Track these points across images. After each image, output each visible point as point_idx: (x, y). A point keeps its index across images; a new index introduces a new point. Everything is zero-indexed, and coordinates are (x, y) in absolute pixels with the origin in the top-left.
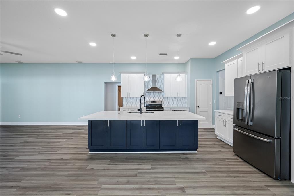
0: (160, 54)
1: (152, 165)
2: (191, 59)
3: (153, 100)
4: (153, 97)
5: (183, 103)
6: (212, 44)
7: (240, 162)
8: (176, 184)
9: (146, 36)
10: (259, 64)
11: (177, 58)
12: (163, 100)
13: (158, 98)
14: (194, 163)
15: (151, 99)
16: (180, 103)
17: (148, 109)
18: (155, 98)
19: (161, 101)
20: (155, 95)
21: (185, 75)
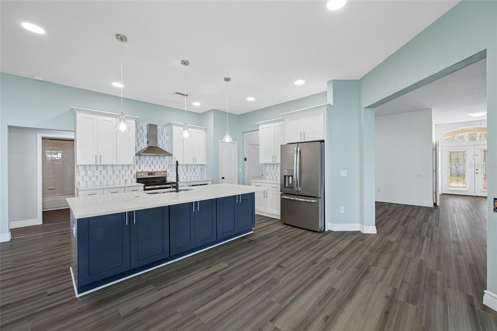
0: (177, 93)
1: (225, 261)
2: (214, 109)
3: (150, 170)
4: (150, 166)
5: (198, 174)
6: (251, 99)
7: (290, 229)
8: (270, 266)
9: (185, 63)
10: (301, 133)
11: (197, 104)
12: (168, 171)
13: (160, 167)
14: (262, 242)
15: (145, 168)
16: (194, 174)
17: (147, 188)
18: (152, 167)
19: (166, 172)
20: (153, 161)
21: (203, 131)
